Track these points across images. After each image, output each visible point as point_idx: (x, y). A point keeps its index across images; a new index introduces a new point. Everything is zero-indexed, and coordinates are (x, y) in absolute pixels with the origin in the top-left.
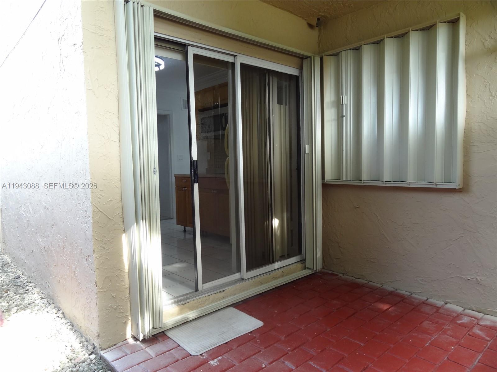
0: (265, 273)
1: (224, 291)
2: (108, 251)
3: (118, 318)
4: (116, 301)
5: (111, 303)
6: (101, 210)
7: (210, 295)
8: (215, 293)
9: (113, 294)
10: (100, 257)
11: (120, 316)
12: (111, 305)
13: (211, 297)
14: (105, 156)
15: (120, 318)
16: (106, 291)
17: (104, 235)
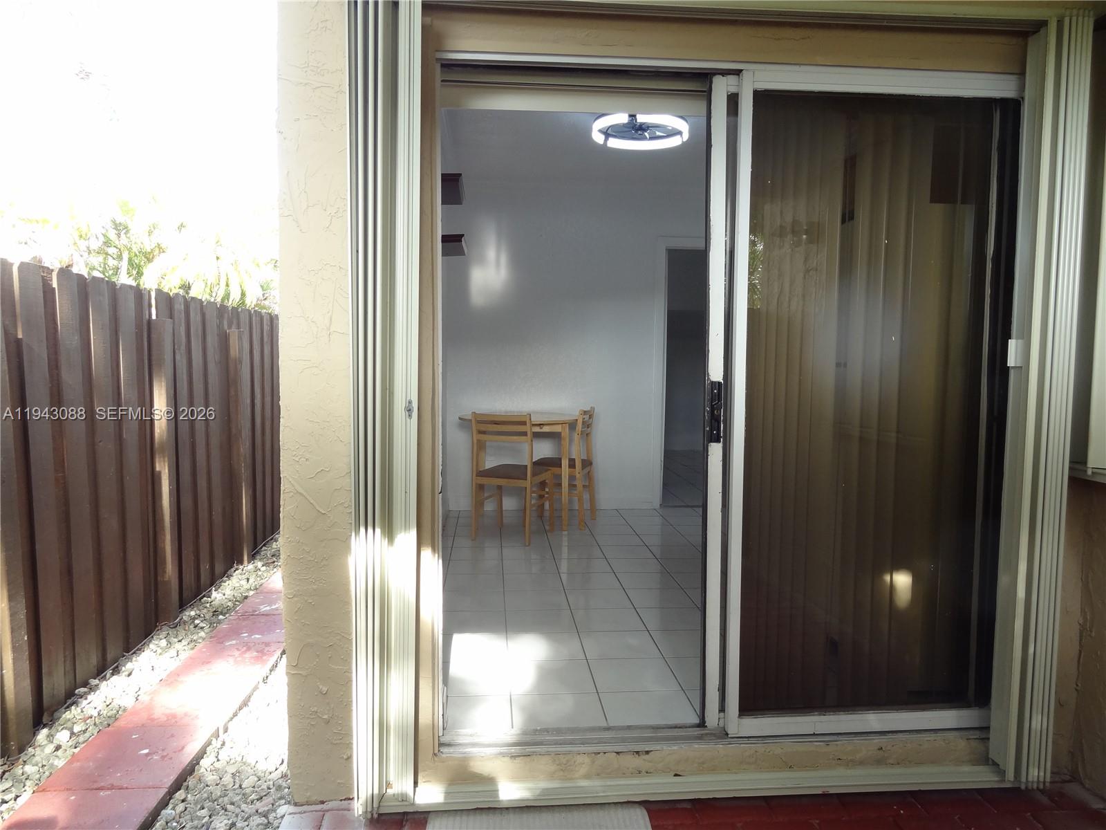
0: (814, 734)
1: (647, 752)
2: (315, 587)
3: (332, 743)
4: (328, 704)
5: (315, 706)
6: (302, 492)
7: (599, 753)
8: (618, 753)
9: (321, 687)
10: (294, 596)
11: (338, 742)
12: (315, 709)
13: (601, 759)
14: (316, 367)
15: (335, 744)
16: (306, 676)
17: (306, 549)
